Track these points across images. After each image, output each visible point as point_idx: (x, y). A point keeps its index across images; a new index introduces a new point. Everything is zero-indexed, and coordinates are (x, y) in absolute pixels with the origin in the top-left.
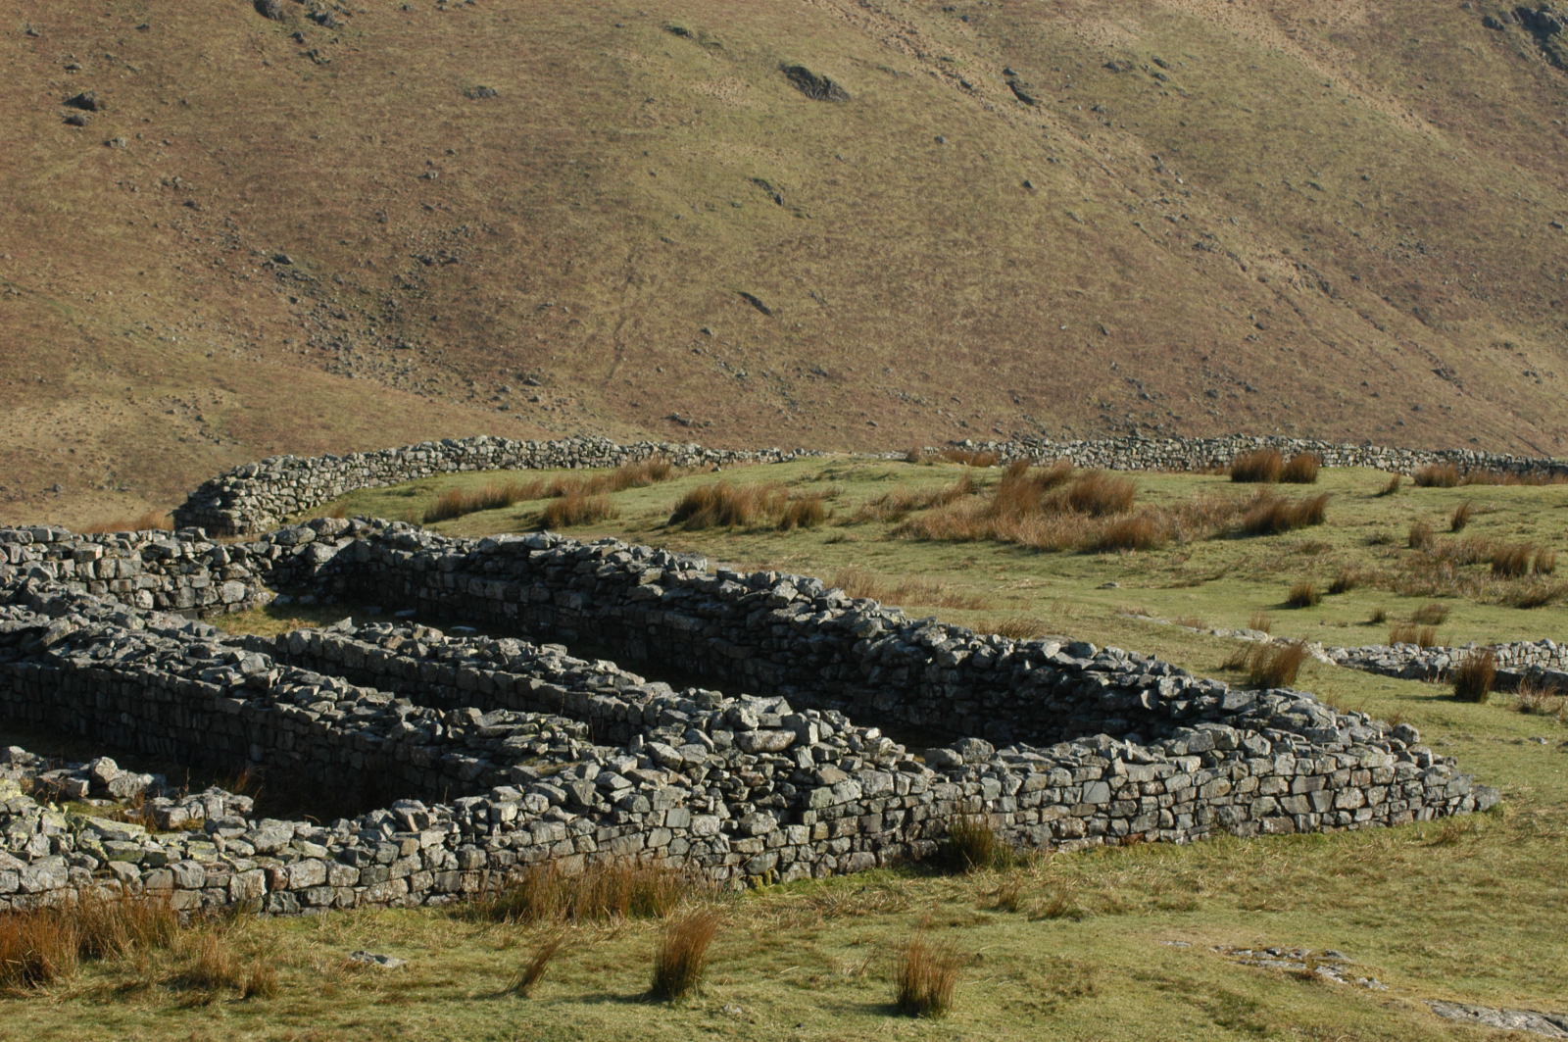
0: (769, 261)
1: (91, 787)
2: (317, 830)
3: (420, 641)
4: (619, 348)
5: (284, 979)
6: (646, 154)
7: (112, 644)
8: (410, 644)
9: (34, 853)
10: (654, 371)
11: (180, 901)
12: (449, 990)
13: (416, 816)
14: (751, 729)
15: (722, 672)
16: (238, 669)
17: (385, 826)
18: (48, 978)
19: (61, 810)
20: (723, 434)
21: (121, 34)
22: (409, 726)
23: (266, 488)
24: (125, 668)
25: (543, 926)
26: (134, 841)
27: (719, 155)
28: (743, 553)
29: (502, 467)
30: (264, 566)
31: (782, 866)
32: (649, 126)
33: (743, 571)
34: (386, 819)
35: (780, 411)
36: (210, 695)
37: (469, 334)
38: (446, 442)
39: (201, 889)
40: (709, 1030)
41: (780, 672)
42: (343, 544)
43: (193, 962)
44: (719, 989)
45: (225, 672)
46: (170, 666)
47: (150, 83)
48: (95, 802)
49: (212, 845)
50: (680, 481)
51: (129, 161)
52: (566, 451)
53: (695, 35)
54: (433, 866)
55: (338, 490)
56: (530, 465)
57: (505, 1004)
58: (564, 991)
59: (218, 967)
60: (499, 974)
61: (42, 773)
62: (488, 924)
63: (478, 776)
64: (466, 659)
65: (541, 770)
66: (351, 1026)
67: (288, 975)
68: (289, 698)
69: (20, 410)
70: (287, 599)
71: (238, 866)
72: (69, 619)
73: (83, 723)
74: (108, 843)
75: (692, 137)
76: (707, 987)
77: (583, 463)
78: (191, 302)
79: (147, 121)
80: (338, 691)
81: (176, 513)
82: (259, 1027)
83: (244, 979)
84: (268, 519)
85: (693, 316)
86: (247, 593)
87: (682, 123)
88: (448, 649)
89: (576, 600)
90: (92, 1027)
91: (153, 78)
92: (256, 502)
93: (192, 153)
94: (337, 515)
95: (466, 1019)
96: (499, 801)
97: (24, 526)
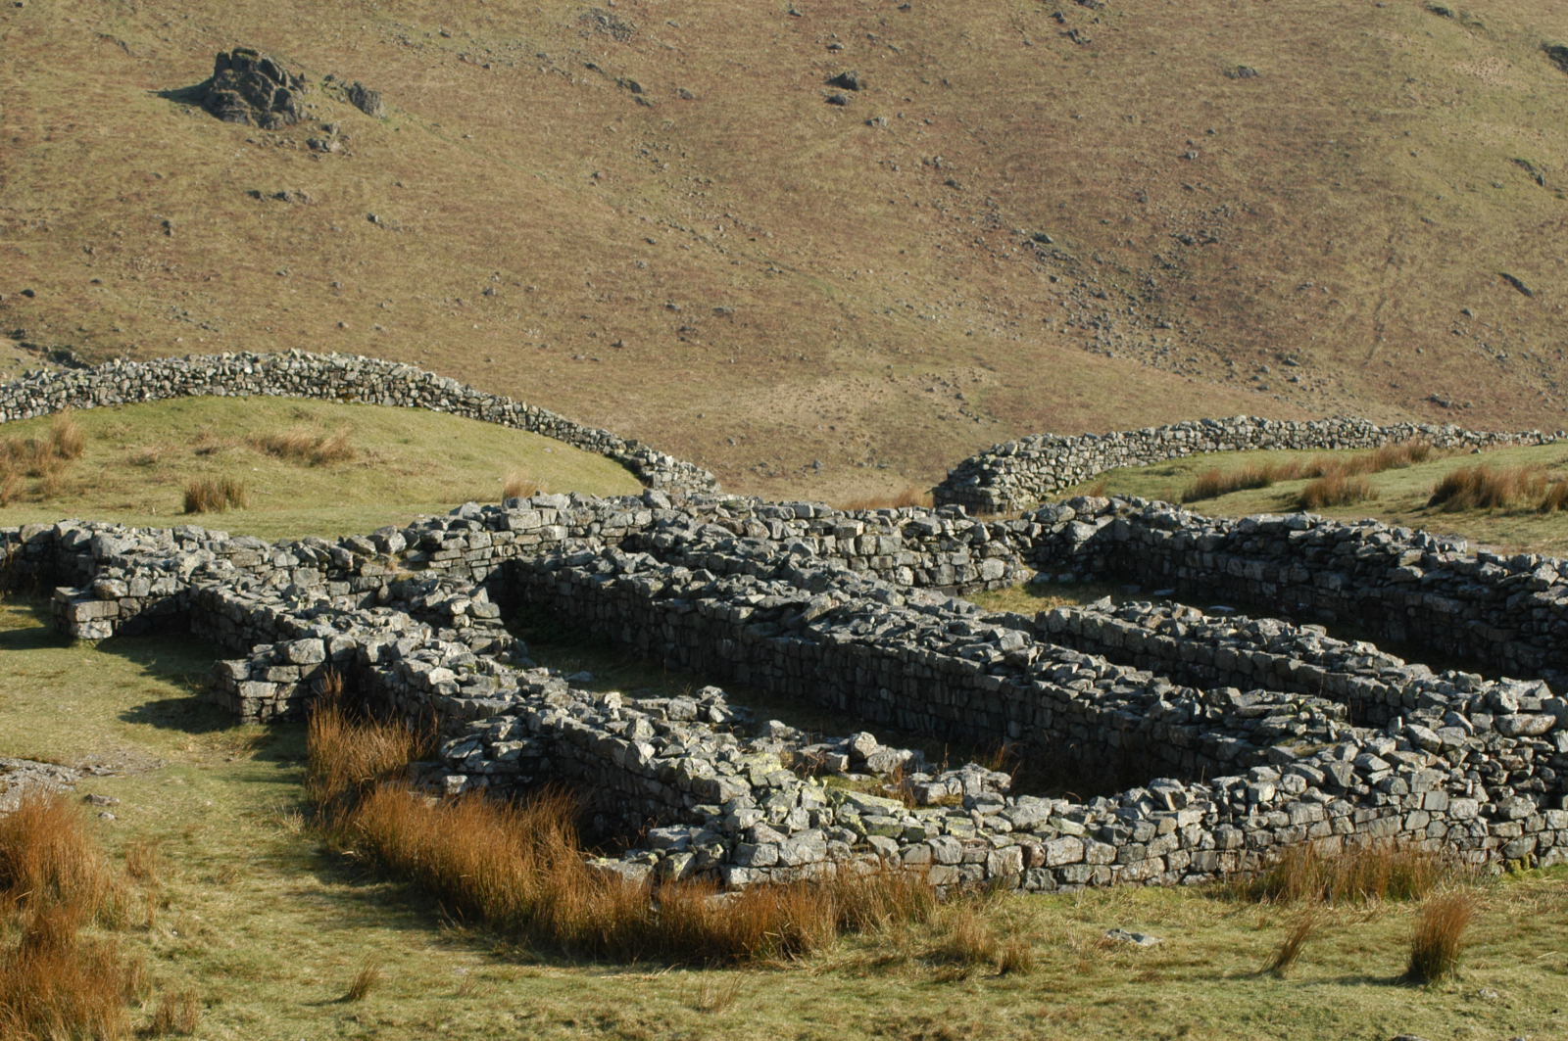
0: (1530, 242)
1: (850, 762)
2: (1074, 807)
3: (1179, 620)
4: (1379, 328)
5: (1040, 956)
6: (1406, 134)
7: (873, 620)
8: (1169, 623)
9: (793, 827)
10: (1414, 352)
11: (937, 876)
12: (1205, 969)
13: (1173, 795)
14: (1511, 712)
15: (1481, 655)
16: (997, 646)
17: (1143, 805)
18: (806, 951)
19: (821, 784)
20: (1482, 416)
21: (882, 14)
22: (1167, 705)
23: (1025, 466)
24: (885, 644)
25: (1299, 906)
26: (893, 816)
27: (1480, 135)
28: (1503, 535)
29: (1261, 447)
30: (1023, 544)
31: (1540, 851)
32: (1410, 106)
33: (1503, 553)
34: (1143, 798)
35: (1540, 393)
36: (969, 672)
37: (1228, 314)
38: (1205, 422)
39: (959, 865)
40: (1465, 1014)
41: (1540, 656)
42: (1102, 523)
43: (949, 939)
44: (1475, 973)
45: (984, 649)
46: (930, 643)
47: (912, 63)
48: (854, 777)
49: (970, 822)
50: (1440, 463)
51: (890, 140)
52: (1325, 431)
53: (1456, 14)
54: (1190, 846)
55: (1096, 469)
56: (1289, 445)
57: (1260, 984)
58: (1320, 973)
59: (975, 943)
60: (1255, 954)
61: (801, 747)
62: (1245, 903)
63: (1236, 756)
64: (1225, 639)
65: (1299, 751)
66: (1106, 1003)
67: (1045, 952)
68: (1047, 676)
69: (781, 387)
70: (1046, 577)
71: (995, 842)
72: (830, 595)
73: (843, 698)
74: (867, 818)
75: (1453, 117)
76: (1463, 971)
77: (1342, 444)
78: (951, 280)
79: (908, 100)
80: (1097, 669)
81: (935, 491)
82: (1014, 1003)
83: (1000, 955)
84: (1027, 497)
85: (1452, 297)
86: (1006, 571)
87: (1443, 103)
88: (1207, 629)
89: (1336, 581)
90: (849, 1000)
91: (913, 58)
92: (1015, 481)
93: (953, 133)
94: (1096, 494)
95: (1222, 999)
96: (1256, 781)
97: (786, 502)
